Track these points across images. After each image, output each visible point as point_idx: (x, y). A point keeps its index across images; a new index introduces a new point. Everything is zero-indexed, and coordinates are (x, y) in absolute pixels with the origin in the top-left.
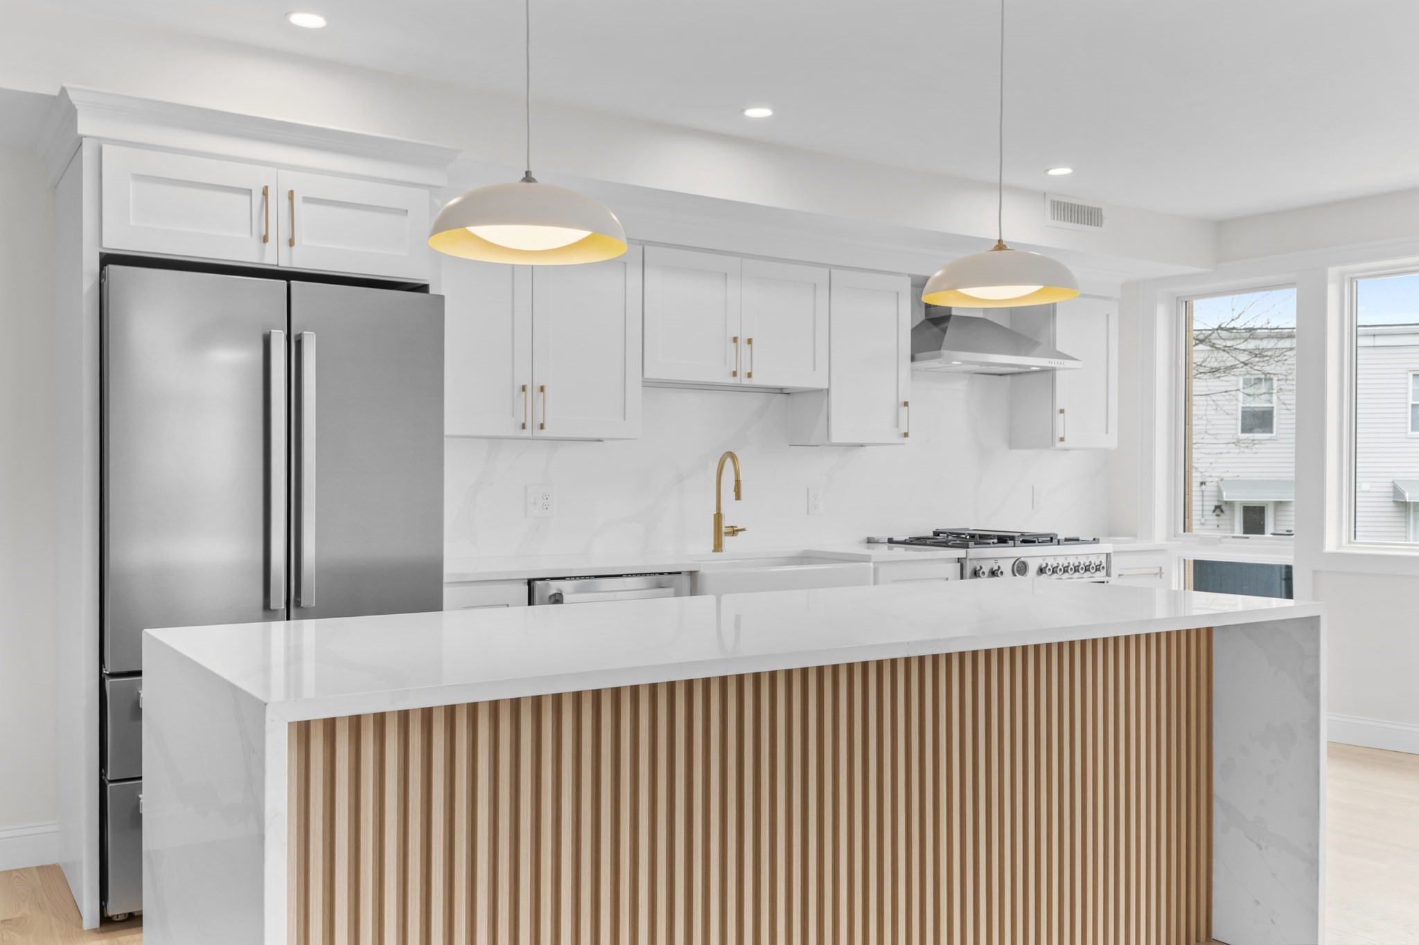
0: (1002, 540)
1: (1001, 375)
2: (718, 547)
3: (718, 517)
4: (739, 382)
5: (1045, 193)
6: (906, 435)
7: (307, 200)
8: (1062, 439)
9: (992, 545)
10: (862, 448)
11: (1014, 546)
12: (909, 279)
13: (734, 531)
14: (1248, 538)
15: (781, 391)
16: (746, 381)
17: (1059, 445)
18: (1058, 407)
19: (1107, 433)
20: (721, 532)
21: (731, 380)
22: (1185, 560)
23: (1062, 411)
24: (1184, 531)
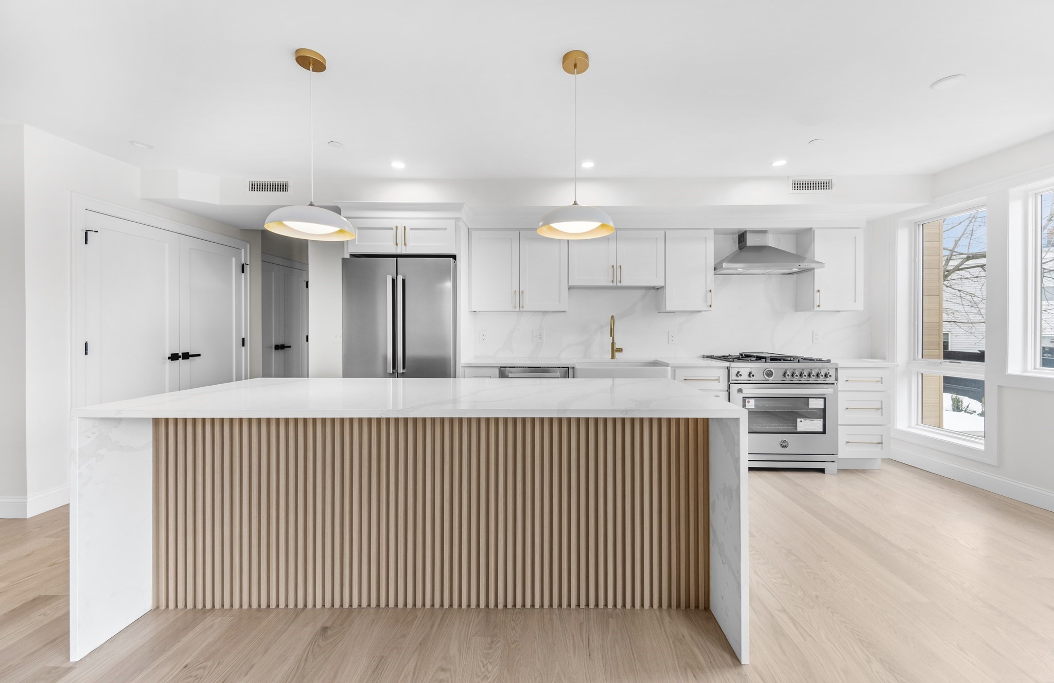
0: (759, 358)
1: (789, 274)
2: (613, 357)
3: (613, 344)
4: (615, 285)
5: (788, 177)
6: (710, 306)
7: (412, 229)
8: (819, 306)
9: (750, 361)
10: (699, 313)
11: (766, 362)
12: (713, 231)
13: (620, 350)
14: (960, 363)
15: (653, 288)
16: (619, 284)
17: (817, 309)
18: (816, 289)
19: (855, 302)
20: (615, 350)
21: (612, 284)
22: (922, 374)
23: (819, 291)
24: (922, 358)
